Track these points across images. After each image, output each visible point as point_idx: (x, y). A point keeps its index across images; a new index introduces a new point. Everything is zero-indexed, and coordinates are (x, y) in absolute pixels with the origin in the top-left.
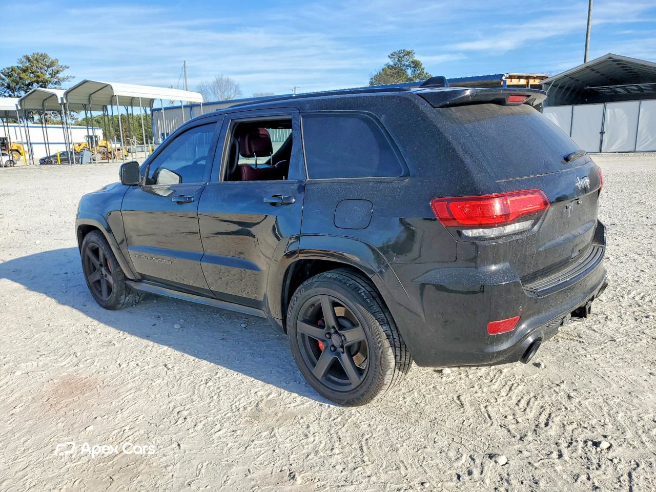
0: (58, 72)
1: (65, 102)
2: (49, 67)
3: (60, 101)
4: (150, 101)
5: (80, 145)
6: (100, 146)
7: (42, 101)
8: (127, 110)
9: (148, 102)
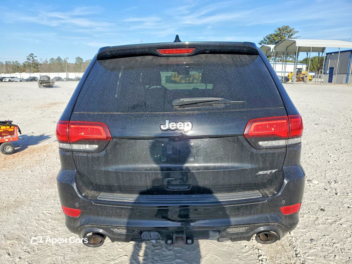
0: (292, 35)
1: (274, 51)
2: (288, 33)
3: (271, 51)
4: (323, 49)
5: (292, 73)
6: (302, 74)
7: (266, 51)
8: (319, 54)
9: (322, 49)
